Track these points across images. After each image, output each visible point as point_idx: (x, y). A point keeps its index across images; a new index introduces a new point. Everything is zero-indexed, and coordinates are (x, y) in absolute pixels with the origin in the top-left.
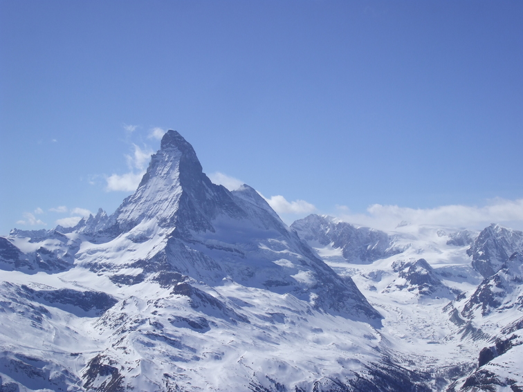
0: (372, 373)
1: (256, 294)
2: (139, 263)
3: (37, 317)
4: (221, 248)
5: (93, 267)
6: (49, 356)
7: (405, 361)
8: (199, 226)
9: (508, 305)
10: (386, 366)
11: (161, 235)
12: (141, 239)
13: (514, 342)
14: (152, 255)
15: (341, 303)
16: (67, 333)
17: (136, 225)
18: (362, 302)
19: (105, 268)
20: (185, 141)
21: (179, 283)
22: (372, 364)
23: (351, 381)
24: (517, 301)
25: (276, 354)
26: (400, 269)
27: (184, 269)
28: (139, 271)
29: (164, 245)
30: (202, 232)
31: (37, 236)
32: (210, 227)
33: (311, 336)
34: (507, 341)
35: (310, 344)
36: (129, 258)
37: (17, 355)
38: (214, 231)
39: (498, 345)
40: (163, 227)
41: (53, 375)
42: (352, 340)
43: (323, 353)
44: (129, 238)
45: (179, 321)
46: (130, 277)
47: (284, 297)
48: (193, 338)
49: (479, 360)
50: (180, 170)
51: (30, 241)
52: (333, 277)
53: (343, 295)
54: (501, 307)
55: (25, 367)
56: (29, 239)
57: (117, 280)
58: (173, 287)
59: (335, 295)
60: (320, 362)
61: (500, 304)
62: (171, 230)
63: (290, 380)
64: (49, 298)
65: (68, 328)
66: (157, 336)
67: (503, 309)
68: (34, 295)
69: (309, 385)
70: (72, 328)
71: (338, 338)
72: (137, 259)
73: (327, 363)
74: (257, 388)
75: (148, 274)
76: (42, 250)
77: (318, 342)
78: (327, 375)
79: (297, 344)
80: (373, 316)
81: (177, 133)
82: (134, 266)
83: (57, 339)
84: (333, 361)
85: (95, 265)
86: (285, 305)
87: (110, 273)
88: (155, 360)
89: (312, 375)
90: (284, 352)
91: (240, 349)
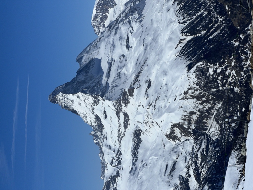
2: (118, 114)
11: (103, 103)
12: (105, 114)
16: (153, 151)
19: (120, 132)
20: (54, 91)
21: (128, 94)
27: (121, 91)
29: (108, 102)
35: (158, 26)
40: (99, 102)
45: (147, 94)
48: (156, 87)
57: (126, 126)
58: (130, 97)
64: (136, 160)
65: (151, 149)
68: (134, 168)
69: (180, 26)
75: (123, 110)
76: (111, 164)
77: (157, 22)
78: (175, 17)
79: (159, 32)
81: (50, 95)
82: (119, 117)
83: (156, 155)
84: (168, 14)
85: (119, 137)
86: (138, 39)
87: (123, 129)
88: (168, 105)
89: (175, 24)
90: (163, 39)
91: (161, 62)
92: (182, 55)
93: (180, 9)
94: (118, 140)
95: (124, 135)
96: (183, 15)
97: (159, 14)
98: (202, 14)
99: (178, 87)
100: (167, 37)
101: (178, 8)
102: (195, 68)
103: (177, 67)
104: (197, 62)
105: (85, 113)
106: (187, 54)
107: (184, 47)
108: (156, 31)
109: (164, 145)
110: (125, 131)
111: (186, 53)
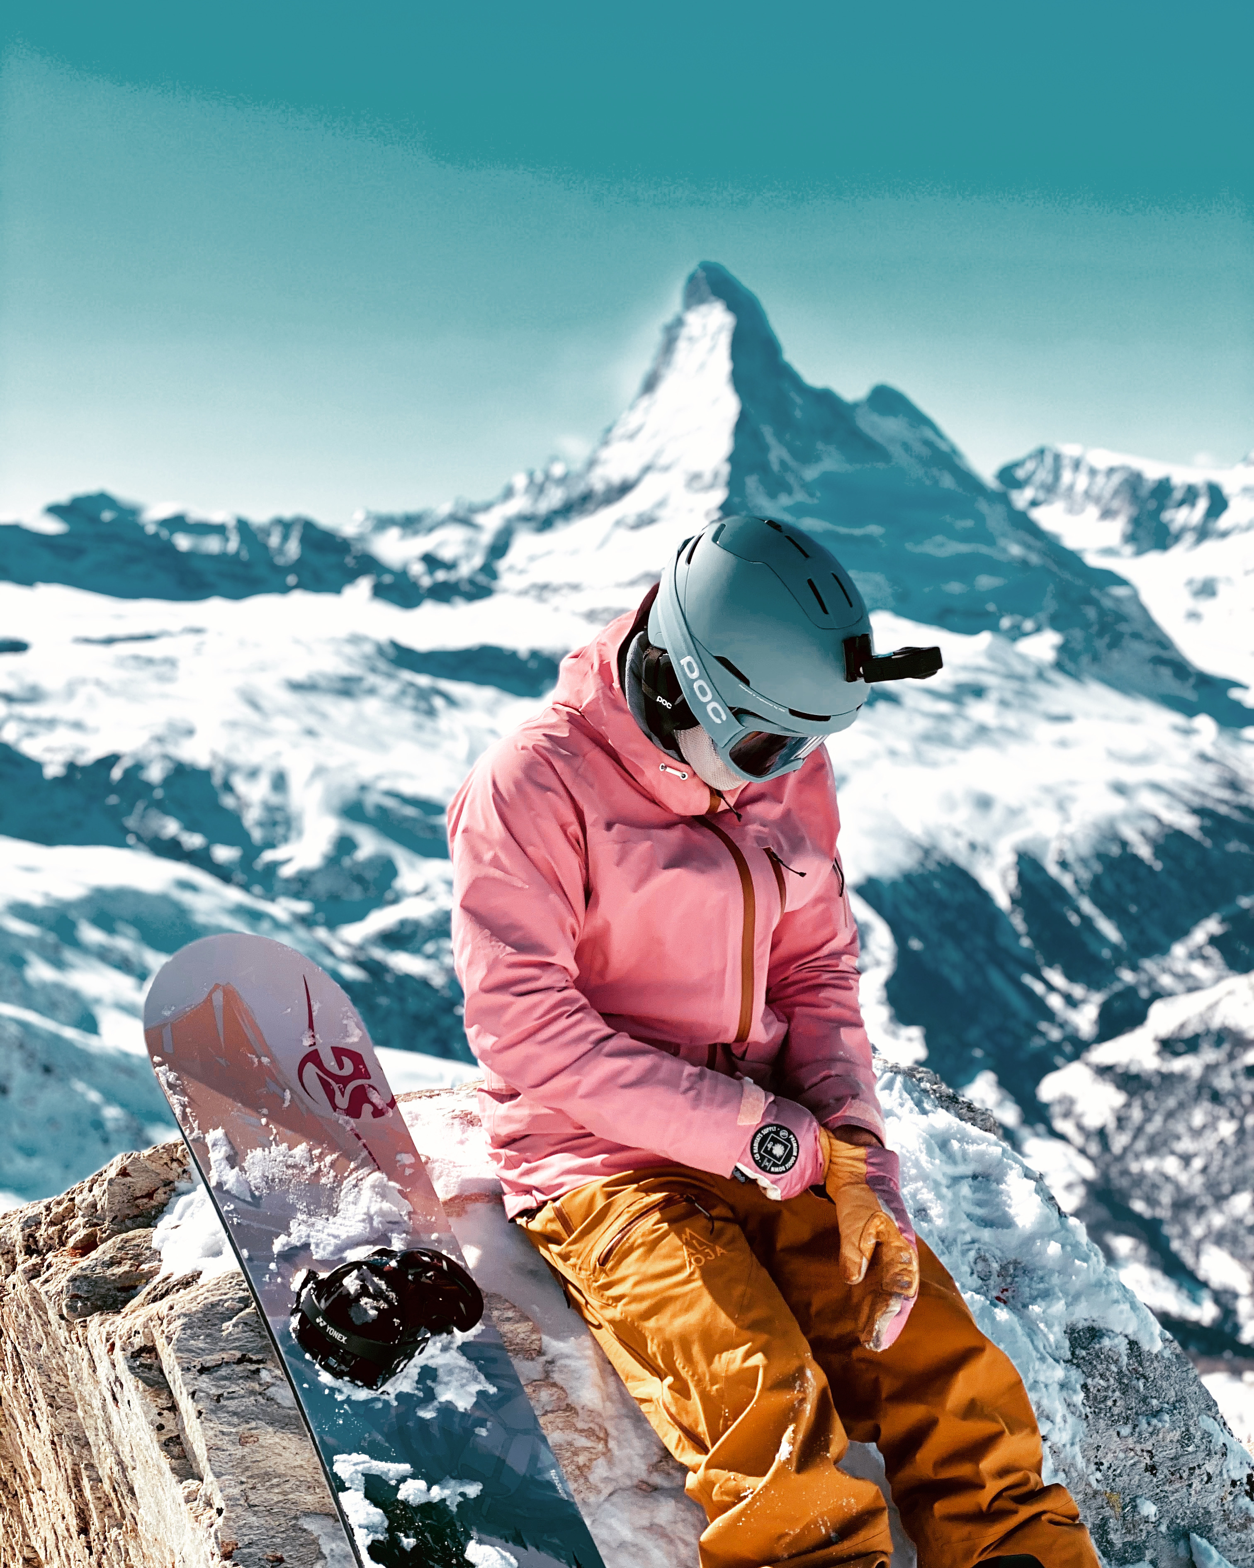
0: (1194, 814)
3: (427, 707)
5: (541, 592)
10: (1227, 795)
17: (633, 489)
23: (1143, 834)
25: (966, 773)
33: (1045, 732)
40: (695, 493)
43: (1074, 770)
44: (618, 523)
50: (732, 357)
59: (1100, 635)
60: (1070, 791)
63: (998, 833)
64: (448, 664)
68: (412, 659)
69: (1047, 843)
71: (1110, 734)
73: (1088, 791)
76: (426, 558)
78: (1088, 820)
79: (1011, 748)
84: (1100, 787)
85: (547, 586)
86: (983, 662)
89: (1052, 819)
90: (983, 769)
93: (1124, 844)
96: (1097, 856)
97: (1095, 748)
100: (990, 785)
101: (1129, 834)
104: (887, 921)
105: (646, 433)
107: (955, 864)
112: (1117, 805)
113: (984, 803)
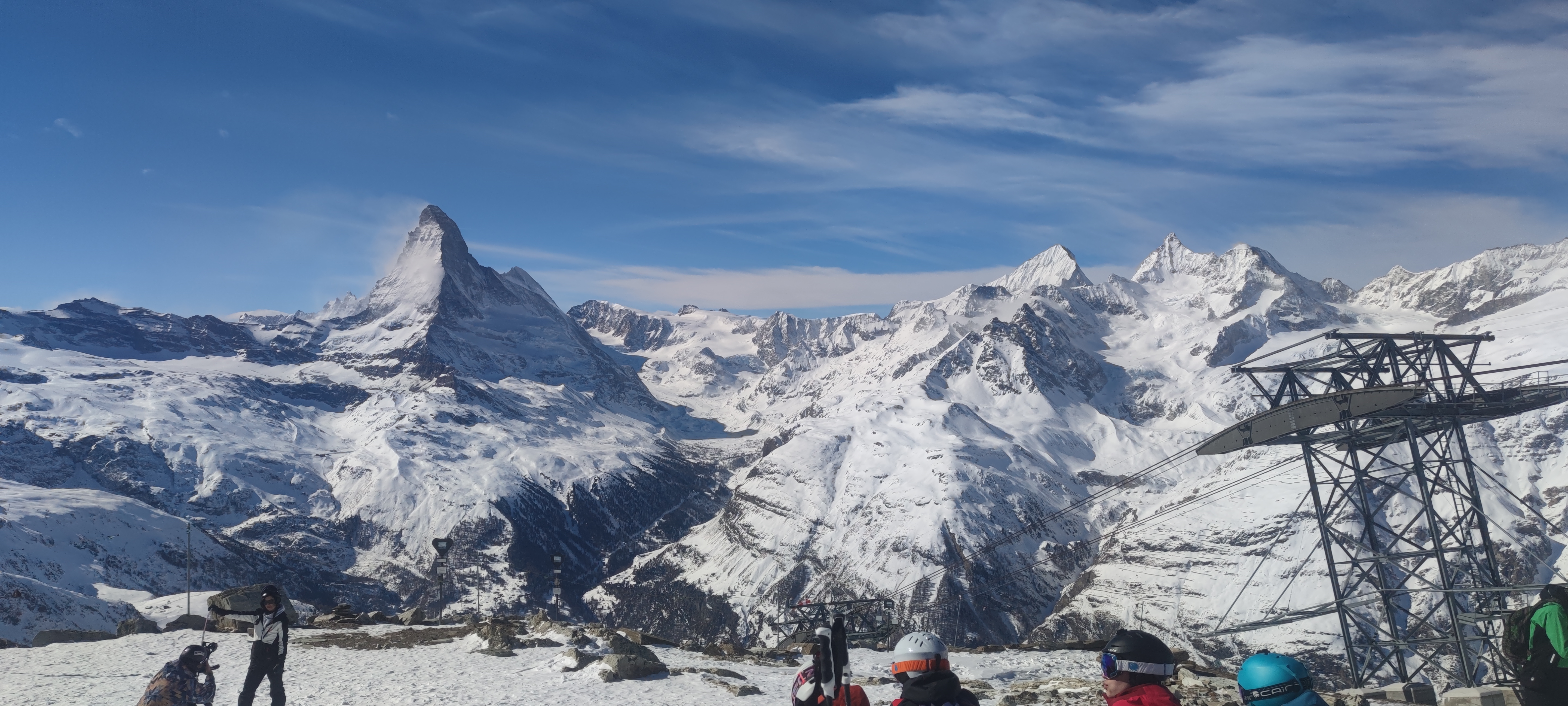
0: (654, 467)
1: (530, 385)
2: (396, 353)
3: (277, 414)
4: (490, 336)
5: (342, 358)
6: (290, 458)
7: (689, 453)
8: (465, 312)
9: (792, 394)
10: (669, 459)
11: (421, 322)
12: (396, 326)
13: (797, 431)
14: (410, 345)
15: (622, 395)
16: (311, 431)
17: (391, 310)
18: (645, 392)
19: (355, 359)
20: (447, 218)
21: (442, 375)
22: (655, 457)
23: (631, 476)
24: (801, 390)
25: (553, 449)
26: (684, 358)
27: (448, 359)
28: (394, 362)
29: (424, 333)
30: (468, 319)
31: (270, 323)
32: (477, 313)
33: (589, 430)
34: (790, 431)
35: (589, 438)
36: (385, 347)
37: (251, 458)
38: (482, 318)
39: (782, 434)
40: (423, 313)
41: (294, 480)
42: (635, 433)
43: (602, 448)
44: (382, 326)
45: (442, 417)
46: (387, 368)
47: (561, 388)
48: (459, 434)
49: (763, 450)
50: (442, 249)
51: (264, 329)
52: (613, 367)
53: (624, 386)
54: (785, 396)
55: (261, 471)
56: (264, 326)
57: (370, 371)
58: (435, 379)
59: (615, 386)
60: (600, 457)
61: (784, 393)
62: (432, 315)
63: (566, 477)
64: (288, 392)
65: (314, 428)
66: (417, 433)
67: (788, 398)
68: (269, 389)
69: (588, 481)
70: (317, 426)
71: (619, 432)
72: (393, 348)
73: (608, 458)
74: (530, 487)
75: (406, 365)
76: (279, 339)
77: (597, 435)
78: (607, 471)
79: (574, 438)
80: (656, 408)
81: (439, 209)
82: (390, 356)
83: (300, 438)
84: (613, 456)
85: (344, 355)
86: (561, 397)
87: (361, 364)
88: (416, 460)
89: (591, 471)
90: (561, 447)
91: (512, 445)
92: (527, 487)
93: (623, 481)
94: (336, 354)
95: (349, 367)
96: (611, 487)
97: (612, 438)
98: (612, 526)
99: (457, 482)
100: (564, 455)
101: (625, 476)
102: (501, 516)
103: (501, 477)
104: (511, 520)
105: (399, 283)
106: (530, 499)
107: (545, 491)
108: (578, 432)
109: (322, 456)
110: (357, 369)
111: (532, 497)
112: (621, 464)
113: (560, 462)
